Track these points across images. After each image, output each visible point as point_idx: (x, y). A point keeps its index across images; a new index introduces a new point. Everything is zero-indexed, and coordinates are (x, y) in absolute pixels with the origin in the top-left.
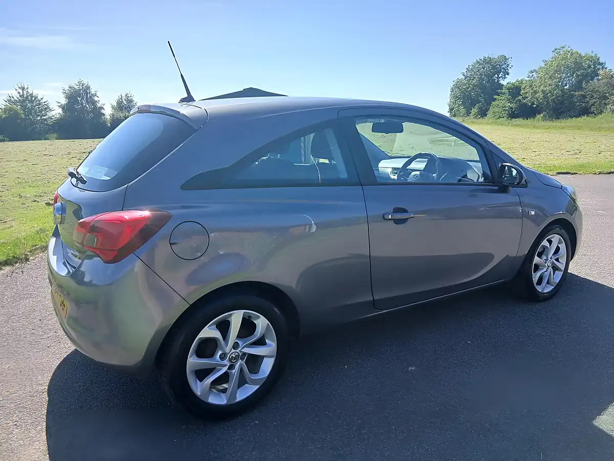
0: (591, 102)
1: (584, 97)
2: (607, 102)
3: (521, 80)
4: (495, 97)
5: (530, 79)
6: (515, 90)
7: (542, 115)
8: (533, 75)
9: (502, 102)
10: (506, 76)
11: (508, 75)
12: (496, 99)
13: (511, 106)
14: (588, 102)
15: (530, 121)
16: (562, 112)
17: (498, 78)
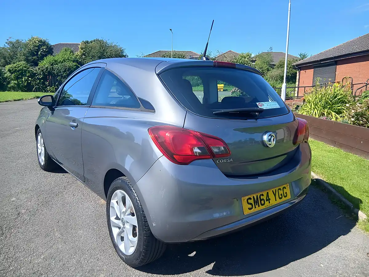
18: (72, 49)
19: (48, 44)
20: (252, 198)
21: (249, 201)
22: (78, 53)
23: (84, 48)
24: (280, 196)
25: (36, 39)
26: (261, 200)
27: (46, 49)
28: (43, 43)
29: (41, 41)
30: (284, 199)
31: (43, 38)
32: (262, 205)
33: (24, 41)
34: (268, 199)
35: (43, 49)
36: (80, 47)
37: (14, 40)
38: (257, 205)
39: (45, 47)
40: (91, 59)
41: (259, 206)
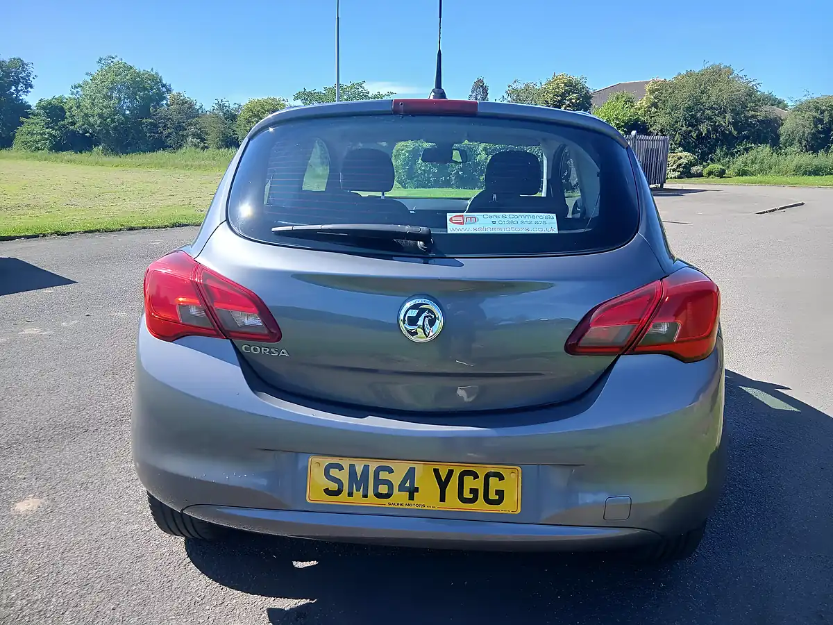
0: (165, 132)
1: (155, 126)
2: (185, 133)
3: (60, 97)
4: (22, 119)
5: (74, 96)
6: (54, 111)
7: (100, 147)
8: (78, 92)
9: (35, 127)
10: (29, 89)
11: (31, 87)
12: (23, 123)
13: (53, 132)
14: (162, 133)
15: (84, 156)
16: (129, 144)
17: (18, 91)
18: (631, 95)
19: (583, 88)
20: (346, 468)
21: (334, 472)
22: (643, 102)
23: (657, 90)
24: (467, 495)
25: (560, 79)
26: (378, 481)
27: (578, 99)
28: (572, 86)
29: (569, 84)
30: (480, 506)
31: (575, 75)
32: (379, 496)
33: (539, 85)
34: (407, 485)
35: (571, 99)
36: (647, 88)
37: (520, 86)
38: (358, 490)
39: (575, 95)
40: (670, 113)
41: (365, 496)
